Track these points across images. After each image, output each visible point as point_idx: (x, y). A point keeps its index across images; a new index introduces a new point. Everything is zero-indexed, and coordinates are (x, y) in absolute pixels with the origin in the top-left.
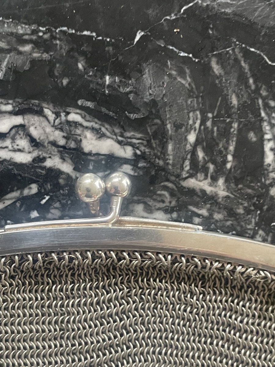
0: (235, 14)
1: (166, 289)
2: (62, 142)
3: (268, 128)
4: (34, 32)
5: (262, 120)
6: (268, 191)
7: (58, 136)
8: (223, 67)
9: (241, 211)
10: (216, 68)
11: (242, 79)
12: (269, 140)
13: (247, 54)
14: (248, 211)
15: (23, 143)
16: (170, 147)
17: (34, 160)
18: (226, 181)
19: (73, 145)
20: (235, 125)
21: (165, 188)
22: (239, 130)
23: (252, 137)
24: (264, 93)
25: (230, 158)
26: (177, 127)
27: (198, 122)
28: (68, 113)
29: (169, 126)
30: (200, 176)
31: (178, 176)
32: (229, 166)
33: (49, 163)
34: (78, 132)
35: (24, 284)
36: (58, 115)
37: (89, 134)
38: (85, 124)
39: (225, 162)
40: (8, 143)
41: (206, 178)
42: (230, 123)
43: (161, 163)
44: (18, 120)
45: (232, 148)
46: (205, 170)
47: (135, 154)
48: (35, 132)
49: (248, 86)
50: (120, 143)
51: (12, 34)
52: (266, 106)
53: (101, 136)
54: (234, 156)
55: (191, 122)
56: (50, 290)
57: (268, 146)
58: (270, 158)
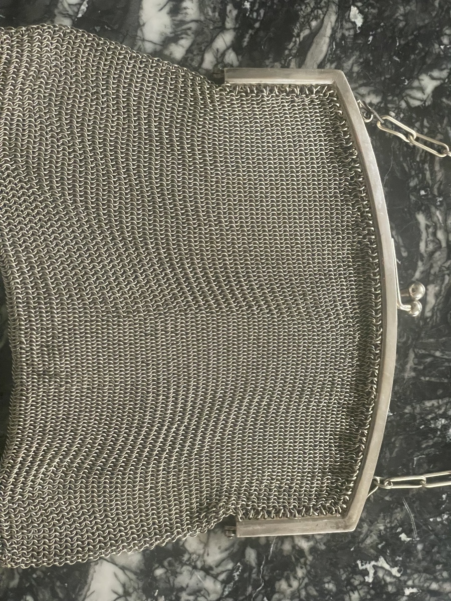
1: (354, 342)
2: (432, 272)
3: (445, 401)
6: (408, 404)
7: (435, 269)
12: (438, 403)
15: (431, 247)
16: (432, 340)
17: (421, 254)
18: (413, 378)
19: (431, 278)
20: (446, 381)
21: (408, 338)
22: (443, 383)
23: (440, 392)
25: (427, 379)
26: (444, 344)
27: (447, 357)
28: (449, 275)
29: (444, 339)
30: (416, 361)
31: (415, 347)
32: (423, 378)
33: (420, 263)
34: (439, 282)
35: (353, 250)
36: (448, 269)
37: (437, 288)
38: (443, 286)
39: (425, 376)
40: (431, 238)
41: (415, 364)
42: (447, 378)
43: (423, 335)
44: (444, 244)
45: (433, 379)
46: (419, 364)
47: (427, 318)
48: (437, 254)
50: (433, 308)
53: (437, 296)
54: (428, 381)
55: (447, 352)
56: (349, 266)
57: (435, 402)
58: (428, 404)
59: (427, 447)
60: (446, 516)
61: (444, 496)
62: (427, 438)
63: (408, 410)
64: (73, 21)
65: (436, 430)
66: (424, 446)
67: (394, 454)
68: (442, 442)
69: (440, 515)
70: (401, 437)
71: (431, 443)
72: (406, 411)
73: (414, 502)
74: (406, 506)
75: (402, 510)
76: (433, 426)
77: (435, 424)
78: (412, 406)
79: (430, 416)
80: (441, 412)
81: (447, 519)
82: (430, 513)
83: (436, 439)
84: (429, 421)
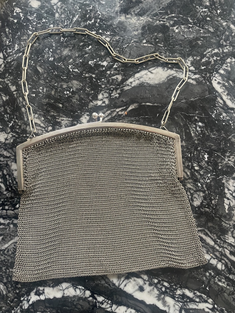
0: (177, 106)
4: (135, 119)
5: (189, 127)
6: (194, 142)
8: (177, 117)
9: (190, 147)
10: (176, 118)
11: (182, 119)
13: (182, 114)
14: (191, 147)
18: (185, 142)
20: (183, 129)
22: (184, 130)
23: (188, 131)
24: (188, 121)
25: (184, 136)
27: (175, 130)
32: (184, 138)
42: (182, 129)
49: (184, 120)
51: (131, 120)
52: (189, 124)
54: (185, 136)
57: (192, 132)
58: (193, 135)
59: (208, 133)
60: (231, 122)
61: (224, 124)
62: (205, 133)
63: (196, 142)
64: (86, 290)
65: (201, 130)
66: (208, 134)
67: (213, 145)
68: (205, 127)
69: (231, 124)
70: (206, 143)
71: (206, 132)
72: (197, 142)
73: (228, 135)
74: (230, 137)
75: (231, 139)
76: (200, 132)
77: (199, 131)
78: (195, 140)
79: (197, 133)
80: (195, 129)
81: (232, 121)
82: (230, 128)
83: (205, 130)
84: (199, 133)
